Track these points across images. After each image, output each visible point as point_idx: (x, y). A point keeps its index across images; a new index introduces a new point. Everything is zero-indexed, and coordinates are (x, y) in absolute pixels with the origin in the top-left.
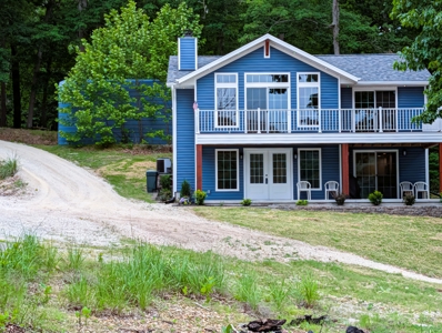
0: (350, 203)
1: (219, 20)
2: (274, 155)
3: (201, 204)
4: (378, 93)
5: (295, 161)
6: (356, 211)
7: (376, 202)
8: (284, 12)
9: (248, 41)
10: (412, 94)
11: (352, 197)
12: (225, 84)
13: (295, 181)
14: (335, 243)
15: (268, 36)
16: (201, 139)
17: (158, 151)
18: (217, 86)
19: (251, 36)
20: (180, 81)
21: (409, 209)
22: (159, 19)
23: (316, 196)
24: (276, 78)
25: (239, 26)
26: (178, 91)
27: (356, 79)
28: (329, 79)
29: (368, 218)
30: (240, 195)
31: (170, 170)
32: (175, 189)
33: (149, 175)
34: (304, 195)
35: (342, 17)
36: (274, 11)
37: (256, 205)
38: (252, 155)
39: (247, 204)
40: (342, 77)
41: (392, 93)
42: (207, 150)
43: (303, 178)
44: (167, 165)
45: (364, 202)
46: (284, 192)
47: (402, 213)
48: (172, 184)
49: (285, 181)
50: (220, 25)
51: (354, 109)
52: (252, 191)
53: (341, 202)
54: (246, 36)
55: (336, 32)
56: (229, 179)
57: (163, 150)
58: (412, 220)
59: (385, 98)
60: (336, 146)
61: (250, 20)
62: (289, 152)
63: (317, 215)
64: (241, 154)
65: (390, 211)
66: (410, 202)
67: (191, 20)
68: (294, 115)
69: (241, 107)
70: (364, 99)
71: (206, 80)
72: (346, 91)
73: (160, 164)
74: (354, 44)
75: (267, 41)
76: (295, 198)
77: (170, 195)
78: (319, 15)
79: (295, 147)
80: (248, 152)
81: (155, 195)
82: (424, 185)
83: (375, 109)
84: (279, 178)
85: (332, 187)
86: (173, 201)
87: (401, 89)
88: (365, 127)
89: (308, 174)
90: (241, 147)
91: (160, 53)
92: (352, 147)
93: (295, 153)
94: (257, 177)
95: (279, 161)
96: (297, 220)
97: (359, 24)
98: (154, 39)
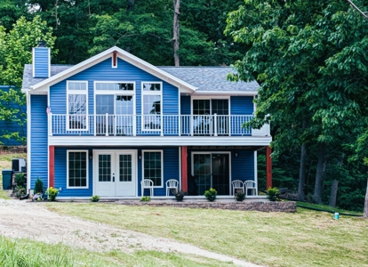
0: (189, 199)
1: (71, 32)
2: (121, 156)
3: (53, 200)
4: (214, 101)
5: (139, 161)
6: (194, 206)
7: (211, 198)
8: (130, 27)
9: (97, 52)
10: (243, 102)
11: (190, 193)
12: (76, 91)
13: (140, 180)
14: (174, 235)
15: (115, 48)
16: (54, 141)
17: (13, 151)
18: (69, 92)
19: (100, 48)
20: (35, 87)
21: (240, 204)
22: (15, 31)
23: (157, 192)
24: (123, 86)
25: (89, 39)
26: (33, 97)
27: (194, 88)
28: (170, 88)
29: (204, 212)
30: (89, 192)
31: (25, 169)
32: (29, 186)
33: (5, 173)
34: (147, 192)
35: (181, 33)
36: (121, 26)
37: (104, 201)
38: (100, 156)
39: (96, 200)
40: (181, 86)
41: (226, 101)
42: (59, 151)
43: (146, 177)
44: (21, 164)
45: (201, 199)
46: (130, 189)
47: (234, 208)
48: (26, 182)
49: (130, 180)
50: (71, 37)
51: (192, 115)
52: (100, 188)
53: (180, 198)
54: (96, 48)
55: (177, 47)
56: (79, 177)
57: (18, 151)
58: (242, 214)
59: (220, 106)
60: (177, 148)
61: (99, 33)
62: (134, 153)
63: (159, 210)
64: (91, 154)
65: (223, 206)
66: (241, 198)
67: (44, 32)
68: (139, 119)
69: (91, 111)
70: (202, 106)
71: (59, 86)
72: (185, 99)
73: (15, 163)
74: (192, 57)
75: (115, 53)
76: (140, 194)
77: (25, 192)
78: (161, 30)
79: (139, 148)
80: (97, 153)
81: (11, 191)
82: (253, 183)
83: (211, 116)
84: (125, 176)
85: (172, 184)
86: (27, 197)
87: (233, 98)
88: (202, 131)
89: (151, 173)
90: (91, 148)
91: (15, 62)
92: (190, 149)
93: (139, 154)
94: (105, 176)
95: (125, 161)
96: (141, 214)
97: (197, 39)
98: (10, 49)
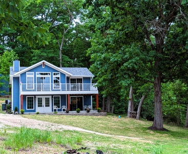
0: (70, 112)
1: (23, 56)
2: (46, 98)
3: (23, 114)
4: (77, 79)
5: (52, 100)
6: (73, 115)
7: (78, 112)
8: (45, 54)
9: (34, 64)
10: (87, 79)
12: (29, 76)
13: (52, 106)
15: (44, 61)
16: (22, 93)
17: (5, 97)
18: (27, 76)
19: (35, 62)
20: (15, 74)
21: (88, 114)
22: (4, 55)
23: (59, 110)
25: (31, 60)
26: (14, 78)
27: (71, 75)
28: (63, 75)
29: (77, 117)
30: (34, 111)
31: (10, 103)
32: (12, 109)
33: (3, 105)
34: (55, 110)
35: (62, 57)
36: (42, 54)
37: (41, 114)
38: (38, 98)
39: (38, 113)
40: (67, 74)
41: (81, 79)
42: (24, 96)
43: (55, 105)
44: (9, 101)
45: (75, 112)
46: (49, 109)
47: (86, 115)
48: (11, 108)
49: (49, 106)
50: (23, 58)
52: (38, 109)
53: (67, 112)
54: (33, 61)
55: (61, 61)
56: (31, 106)
57: (8, 97)
58: (90, 117)
59: (80, 80)
60: (65, 95)
61: (34, 56)
62: (50, 97)
63: (61, 116)
64: (35, 97)
65: (82, 115)
66: (88, 111)
67: (14, 56)
68: (52, 85)
69: (35, 82)
70: (73, 81)
71: (24, 74)
72: (68, 78)
73: (7, 102)
74: (67, 65)
75: (44, 63)
76: (52, 111)
77: (11, 111)
78: (56, 56)
79: (52, 95)
80: (37, 97)
81: (5, 111)
82: (91, 107)
83: (76, 84)
84: (47, 105)
85: (64, 107)
86: (12, 113)
87: (84, 78)
88: (74, 89)
89: (57, 104)
90: (35, 96)
91: (4, 66)
92: (70, 95)
93: (52, 97)
94: (40, 105)
95: (47, 100)
96: (56, 118)
97: (67, 59)
98: (2, 62)
